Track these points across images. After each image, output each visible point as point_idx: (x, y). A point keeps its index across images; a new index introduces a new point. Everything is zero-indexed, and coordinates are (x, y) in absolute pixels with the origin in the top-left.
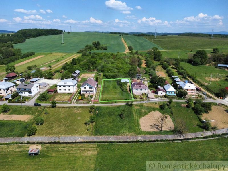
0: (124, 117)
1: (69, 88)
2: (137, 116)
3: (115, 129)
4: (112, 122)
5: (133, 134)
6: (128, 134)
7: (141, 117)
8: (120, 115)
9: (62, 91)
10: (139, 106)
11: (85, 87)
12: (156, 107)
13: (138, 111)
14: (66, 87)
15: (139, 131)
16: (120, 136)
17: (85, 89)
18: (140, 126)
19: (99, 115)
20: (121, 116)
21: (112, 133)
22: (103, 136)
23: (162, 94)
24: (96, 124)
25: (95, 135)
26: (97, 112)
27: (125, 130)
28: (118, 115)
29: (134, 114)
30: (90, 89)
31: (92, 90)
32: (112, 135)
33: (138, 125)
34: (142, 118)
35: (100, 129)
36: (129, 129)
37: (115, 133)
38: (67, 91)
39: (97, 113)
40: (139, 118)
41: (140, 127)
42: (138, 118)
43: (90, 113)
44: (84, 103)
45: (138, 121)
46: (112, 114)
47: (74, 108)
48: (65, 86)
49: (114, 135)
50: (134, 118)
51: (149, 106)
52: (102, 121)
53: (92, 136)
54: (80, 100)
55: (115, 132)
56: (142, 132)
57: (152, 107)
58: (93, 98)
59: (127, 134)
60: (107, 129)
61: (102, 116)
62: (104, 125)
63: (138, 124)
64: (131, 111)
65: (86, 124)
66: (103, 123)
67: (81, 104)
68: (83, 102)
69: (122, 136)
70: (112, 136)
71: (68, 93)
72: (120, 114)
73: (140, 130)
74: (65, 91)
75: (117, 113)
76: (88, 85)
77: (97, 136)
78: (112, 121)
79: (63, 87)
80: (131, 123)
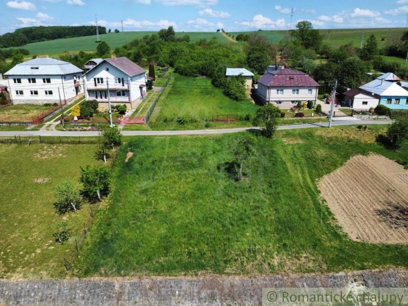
0: (244, 174)
1: (48, 87)
2: (303, 173)
3: (204, 229)
4: (193, 195)
5: (311, 265)
6: (281, 265)
7: (320, 176)
8: (227, 166)
9: (27, 97)
10: (300, 135)
11: (98, 76)
12: (363, 141)
13: (299, 155)
14: (39, 81)
15: (335, 243)
16: (237, 278)
17: (100, 86)
18: (330, 213)
19: (137, 166)
20: (231, 169)
21: (185, 258)
22: (135, 280)
23: (365, 103)
24: (112, 208)
25: (87, 273)
26: (130, 154)
27: (262, 240)
28: (218, 168)
29: (289, 165)
30: (119, 86)
31: (126, 87)
32: (186, 268)
33: (319, 211)
34: (326, 177)
35: (126, 232)
36: (278, 230)
37: (203, 255)
38: (42, 98)
39: (127, 161)
40: (313, 181)
41: (333, 224)
42: (309, 180)
43: (98, 159)
44: (90, 128)
45: (314, 193)
46: (195, 160)
47: (41, 142)
48: (32, 80)
49: (202, 267)
50: (294, 181)
51: (336, 137)
52: (144, 192)
53: (67, 280)
54: (76, 118)
55: (205, 248)
56: (355, 246)
57: (349, 141)
58: (129, 113)
59: (276, 262)
60: (163, 231)
61: (147, 169)
62: (149, 209)
63: (316, 203)
64: (273, 152)
65: (64, 207)
66: (149, 203)
67: (76, 130)
68: (87, 126)
69: (246, 278)
70: (189, 278)
71: (45, 102)
72: (227, 163)
73: (336, 235)
74: (34, 97)
75: (212, 161)
76: (107, 70)
77: (96, 278)
78: (189, 192)
79: (27, 81)
80: (283, 201)
